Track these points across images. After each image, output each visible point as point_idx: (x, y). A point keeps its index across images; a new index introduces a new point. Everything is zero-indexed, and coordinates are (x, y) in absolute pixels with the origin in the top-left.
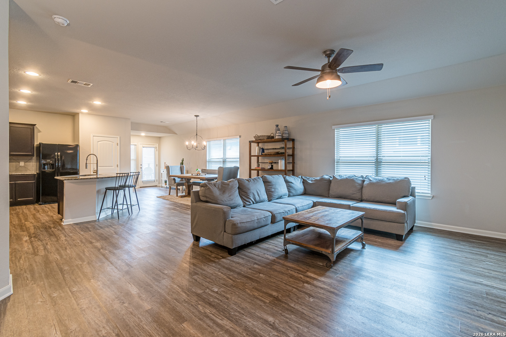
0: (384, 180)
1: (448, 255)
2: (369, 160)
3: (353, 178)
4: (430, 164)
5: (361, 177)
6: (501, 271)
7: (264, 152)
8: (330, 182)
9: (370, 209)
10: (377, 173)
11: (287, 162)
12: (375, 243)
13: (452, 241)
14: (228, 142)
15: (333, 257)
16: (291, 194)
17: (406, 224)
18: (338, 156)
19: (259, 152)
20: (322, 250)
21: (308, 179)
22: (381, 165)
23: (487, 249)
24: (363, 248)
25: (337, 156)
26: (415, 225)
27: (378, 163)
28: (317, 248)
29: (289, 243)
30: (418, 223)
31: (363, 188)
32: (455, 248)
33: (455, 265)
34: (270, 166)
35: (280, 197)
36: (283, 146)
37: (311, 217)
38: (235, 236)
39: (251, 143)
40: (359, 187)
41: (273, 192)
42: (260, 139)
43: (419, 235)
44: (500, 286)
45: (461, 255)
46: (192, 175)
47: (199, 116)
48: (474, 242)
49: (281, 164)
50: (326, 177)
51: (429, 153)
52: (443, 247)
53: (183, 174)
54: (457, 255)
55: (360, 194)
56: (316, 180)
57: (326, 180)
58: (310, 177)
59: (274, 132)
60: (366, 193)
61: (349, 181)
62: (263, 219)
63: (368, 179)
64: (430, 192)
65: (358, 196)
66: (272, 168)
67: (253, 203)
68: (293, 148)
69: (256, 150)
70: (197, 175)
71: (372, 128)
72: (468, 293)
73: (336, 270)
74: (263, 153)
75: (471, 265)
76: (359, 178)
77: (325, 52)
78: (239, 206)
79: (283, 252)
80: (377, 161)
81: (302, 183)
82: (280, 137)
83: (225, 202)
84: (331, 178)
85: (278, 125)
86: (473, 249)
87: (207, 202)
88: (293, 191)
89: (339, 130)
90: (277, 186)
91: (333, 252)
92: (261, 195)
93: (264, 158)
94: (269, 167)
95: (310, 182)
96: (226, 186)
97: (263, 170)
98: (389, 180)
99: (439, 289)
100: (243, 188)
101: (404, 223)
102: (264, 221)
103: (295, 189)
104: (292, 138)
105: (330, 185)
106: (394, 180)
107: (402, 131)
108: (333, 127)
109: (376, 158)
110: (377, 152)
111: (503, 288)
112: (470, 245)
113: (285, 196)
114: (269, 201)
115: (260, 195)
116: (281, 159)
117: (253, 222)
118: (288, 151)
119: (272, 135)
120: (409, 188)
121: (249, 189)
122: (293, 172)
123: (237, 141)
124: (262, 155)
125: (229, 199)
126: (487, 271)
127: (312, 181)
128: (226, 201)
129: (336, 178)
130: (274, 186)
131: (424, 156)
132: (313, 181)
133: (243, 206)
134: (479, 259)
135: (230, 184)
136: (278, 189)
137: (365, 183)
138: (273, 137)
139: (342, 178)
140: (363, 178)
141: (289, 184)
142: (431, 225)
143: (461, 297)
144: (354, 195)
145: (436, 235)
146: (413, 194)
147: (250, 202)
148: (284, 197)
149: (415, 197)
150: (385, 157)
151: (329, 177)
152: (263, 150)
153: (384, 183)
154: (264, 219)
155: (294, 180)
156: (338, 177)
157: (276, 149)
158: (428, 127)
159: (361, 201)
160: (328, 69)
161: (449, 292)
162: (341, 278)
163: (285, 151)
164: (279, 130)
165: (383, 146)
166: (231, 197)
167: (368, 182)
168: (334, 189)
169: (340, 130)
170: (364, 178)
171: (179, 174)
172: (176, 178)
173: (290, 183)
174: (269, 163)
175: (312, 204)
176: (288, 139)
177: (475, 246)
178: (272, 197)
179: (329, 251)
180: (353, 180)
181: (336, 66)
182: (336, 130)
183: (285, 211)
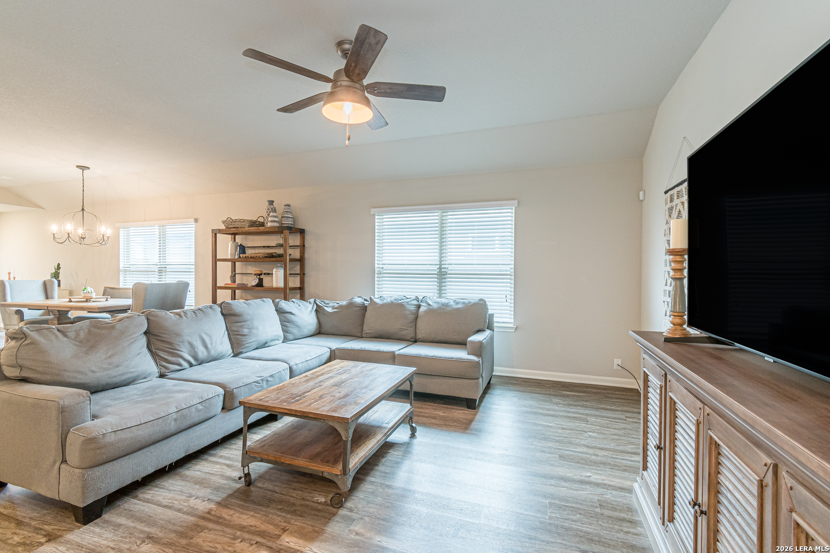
0: (450, 304)
1: (539, 428)
2: (428, 270)
3: (402, 301)
4: (513, 277)
5: (416, 299)
6: (608, 447)
7: (245, 253)
8: (364, 308)
9: (426, 358)
10: (441, 291)
11: (288, 272)
12: (433, 421)
13: (541, 397)
14: (171, 231)
15: (345, 483)
16: (290, 336)
17: (481, 379)
18: (381, 263)
19: (234, 252)
20: (322, 470)
21: (327, 304)
22: (445, 278)
23: (586, 407)
24: (413, 436)
25: (379, 262)
26: (494, 374)
27: (442, 275)
28: (313, 466)
29: (254, 459)
30: (498, 371)
31: (418, 319)
32: (547, 412)
33: (550, 447)
34: (257, 281)
35: (264, 345)
36: (281, 241)
37: (308, 392)
38: (96, 469)
39: (216, 234)
40: (412, 317)
41: (245, 335)
42: (234, 226)
43: (499, 393)
44: (614, 480)
45: (556, 424)
46: (71, 301)
47: (89, 168)
48: (568, 396)
49: (277, 278)
50: (358, 300)
51: (512, 260)
52: (531, 413)
53: (52, 298)
54: (550, 425)
55: (413, 329)
56: (341, 307)
57: (358, 307)
58: (331, 300)
59: (265, 215)
60: (423, 329)
61: (396, 307)
62: (196, 408)
63: (427, 302)
64: (512, 321)
65: (409, 333)
66: (260, 284)
67: (191, 365)
68: (303, 247)
69: (227, 248)
70: (87, 301)
71: (433, 216)
72: (575, 510)
73: (351, 510)
74: (241, 255)
75: (571, 443)
76: (411, 301)
77: (340, 44)
78: (145, 378)
79: (240, 483)
80: (440, 271)
81: (314, 314)
82: (277, 224)
83: (91, 374)
84: (368, 302)
85: (273, 202)
86: (569, 410)
87: (24, 380)
88: (295, 331)
89: (381, 217)
90: (256, 323)
91: (345, 471)
92: (212, 344)
93: (246, 265)
94: (254, 282)
95: (329, 310)
96: (104, 332)
97: (243, 287)
98: (457, 303)
99: (533, 514)
100: (164, 334)
101: (478, 379)
102: (199, 411)
103: (297, 326)
104: (300, 227)
105: (364, 315)
106: (464, 303)
107: (476, 223)
108: (373, 211)
109: (438, 266)
110: (441, 257)
111: (618, 484)
112: (565, 403)
113: (276, 342)
114: (236, 355)
115: (209, 346)
116: (277, 267)
117: (161, 420)
118: (290, 251)
119: (261, 220)
120: (485, 316)
121: (178, 335)
122: (301, 292)
123: (189, 230)
124: (240, 259)
125: (105, 366)
126: (591, 451)
127: (333, 309)
128: (94, 372)
129: (375, 302)
130: (248, 323)
131: (505, 265)
132: (336, 308)
133: (157, 375)
134: (579, 429)
135: (118, 326)
136: (257, 329)
137: (422, 309)
138: (262, 224)
139: (385, 301)
140: (418, 302)
141: (285, 317)
142: (515, 372)
143: (567, 524)
144: (404, 332)
145: (521, 389)
146: (490, 327)
147: (180, 365)
148: (272, 343)
149: (493, 331)
150: (452, 264)
151: (363, 301)
152: (243, 249)
153: (449, 309)
154: (201, 407)
155: (297, 308)
156: (377, 301)
157: (269, 247)
158: (510, 218)
159: (415, 341)
160: (346, 79)
161: (550, 518)
162: (357, 534)
163: (285, 251)
164: (275, 211)
165: (449, 246)
166: (115, 360)
167: (425, 309)
168: (371, 323)
169: (385, 216)
170: (420, 301)
171: (38, 298)
172: (25, 310)
173: (288, 316)
174: (255, 275)
175: (328, 354)
176: (293, 230)
177: (571, 403)
178: (243, 347)
179: (337, 470)
180: (401, 305)
181: (359, 74)
182: (376, 217)
183: (260, 378)
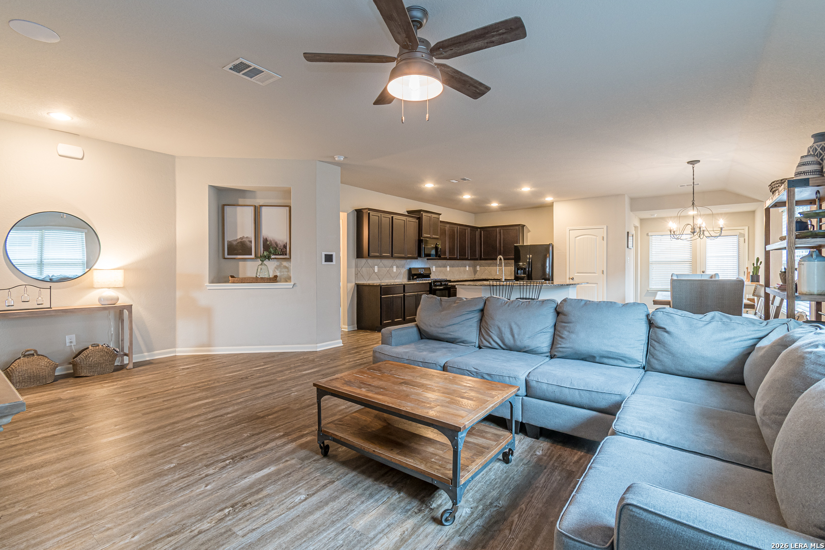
67: (500, 347)
113: (627, 363)
133: (475, 345)
183: (476, 370)
